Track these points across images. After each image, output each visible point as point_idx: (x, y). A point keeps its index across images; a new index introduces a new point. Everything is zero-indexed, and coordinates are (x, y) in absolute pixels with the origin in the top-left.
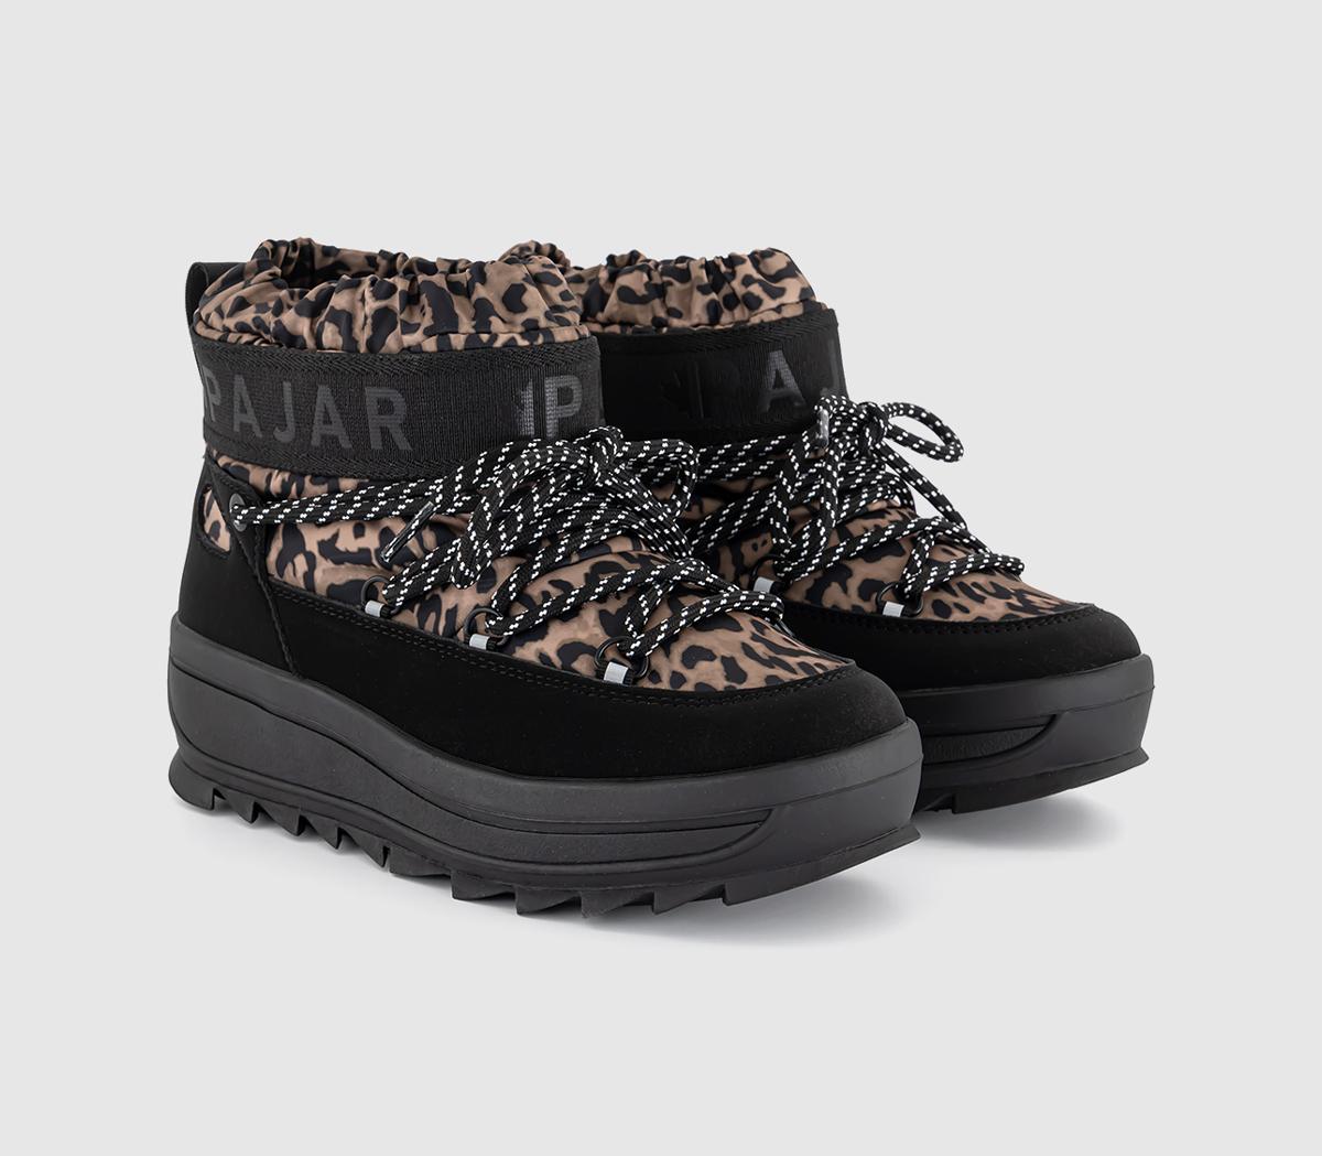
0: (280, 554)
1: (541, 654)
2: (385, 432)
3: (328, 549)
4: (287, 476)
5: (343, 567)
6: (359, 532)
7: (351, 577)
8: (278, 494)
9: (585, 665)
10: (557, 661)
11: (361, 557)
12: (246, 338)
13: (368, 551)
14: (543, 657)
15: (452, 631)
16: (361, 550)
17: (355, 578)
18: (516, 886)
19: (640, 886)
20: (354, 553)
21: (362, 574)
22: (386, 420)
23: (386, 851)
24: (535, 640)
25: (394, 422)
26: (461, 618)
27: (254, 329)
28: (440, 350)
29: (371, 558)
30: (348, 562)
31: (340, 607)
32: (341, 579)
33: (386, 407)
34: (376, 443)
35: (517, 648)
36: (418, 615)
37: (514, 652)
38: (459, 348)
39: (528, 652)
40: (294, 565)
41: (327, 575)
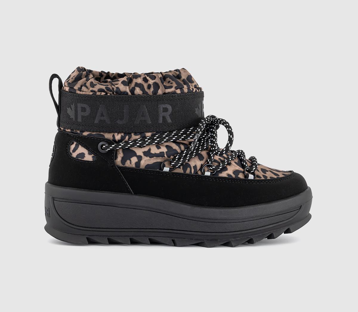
0: (123, 158)
1: (228, 174)
2: (164, 118)
3: (148, 154)
4: (123, 134)
5: (152, 158)
6: (158, 148)
7: (155, 161)
8: (119, 140)
9: (242, 176)
10: (234, 176)
11: (161, 155)
12: (103, 94)
13: (163, 152)
14: (228, 175)
15: (196, 172)
16: (160, 153)
17: (157, 161)
18: (230, 239)
19: (269, 232)
20: (158, 154)
21: (159, 160)
22: (165, 114)
23: (173, 241)
24: (225, 171)
25: (167, 115)
26: (198, 168)
27: (106, 90)
28: (182, 93)
29: (164, 155)
30: (155, 157)
31: (151, 171)
32: (151, 163)
33: (166, 110)
34: (161, 121)
35: (219, 174)
36: (183, 169)
37: (219, 175)
38: (186, 92)
39: (224, 174)
40: (130, 161)
41: (145, 162)
